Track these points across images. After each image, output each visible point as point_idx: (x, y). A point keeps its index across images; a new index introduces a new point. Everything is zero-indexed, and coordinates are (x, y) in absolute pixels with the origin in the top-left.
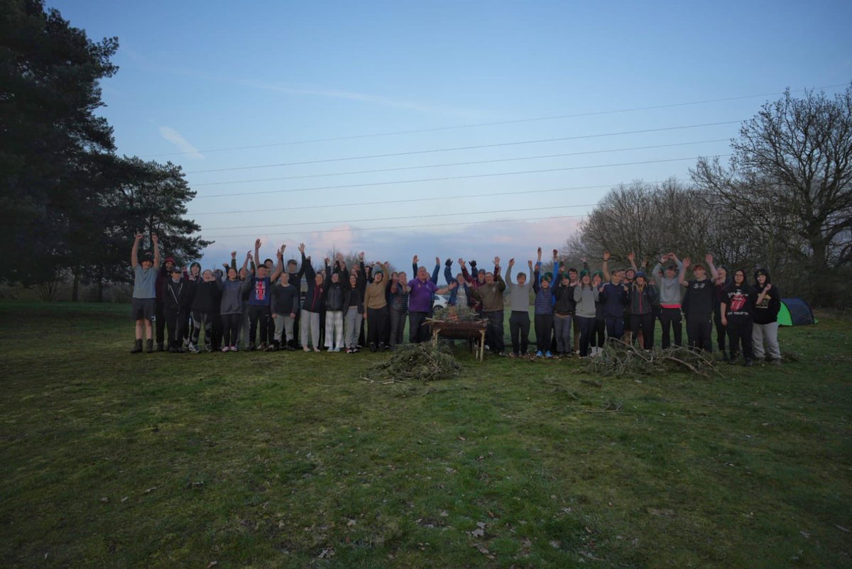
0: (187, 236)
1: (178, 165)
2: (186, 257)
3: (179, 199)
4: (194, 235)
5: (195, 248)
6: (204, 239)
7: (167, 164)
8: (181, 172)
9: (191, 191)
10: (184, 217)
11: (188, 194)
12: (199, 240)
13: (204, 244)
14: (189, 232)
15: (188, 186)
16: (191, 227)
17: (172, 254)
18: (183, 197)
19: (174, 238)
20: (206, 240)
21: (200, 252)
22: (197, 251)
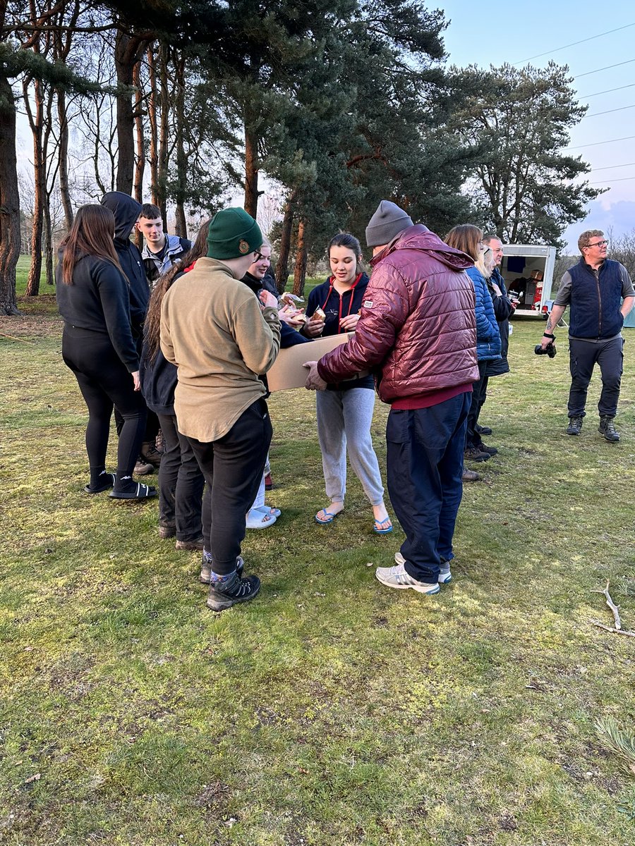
0: (567, 183)
1: (562, 65)
2: (562, 218)
3: (560, 123)
4: (579, 180)
5: (577, 202)
6: (592, 186)
7: (547, 66)
8: (567, 77)
9: (579, 106)
10: (563, 152)
11: (574, 111)
12: (585, 187)
13: (591, 194)
14: (571, 176)
15: (574, 98)
16: (573, 167)
17: (544, 213)
18: (565, 117)
19: (549, 188)
20: (595, 188)
21: (584, 208)
22: (579, 206)
